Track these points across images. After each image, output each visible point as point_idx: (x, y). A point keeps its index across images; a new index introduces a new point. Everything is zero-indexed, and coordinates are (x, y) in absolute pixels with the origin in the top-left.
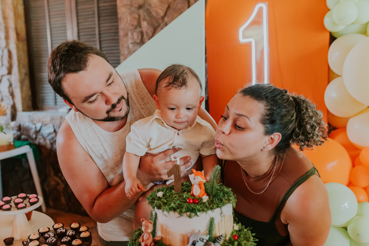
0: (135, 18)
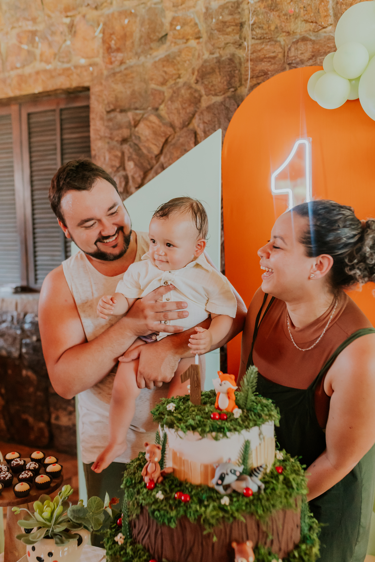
0: (116, 156)
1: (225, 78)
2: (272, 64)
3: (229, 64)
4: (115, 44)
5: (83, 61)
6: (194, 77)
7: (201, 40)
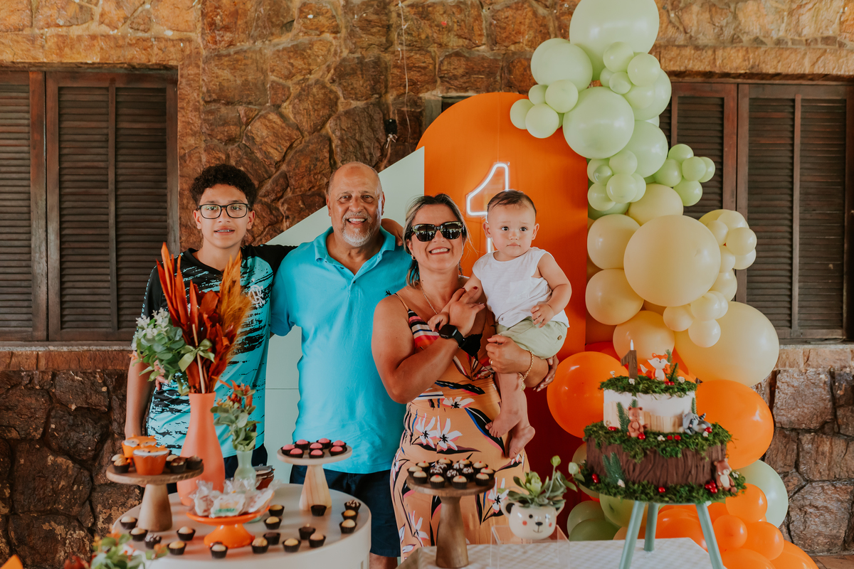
1: (368, 82)
2: (422, 75)
3: (374, 68)
4: (222, 21)
5: (169, 33)
6: (330, 75)
7: (338, 35)
